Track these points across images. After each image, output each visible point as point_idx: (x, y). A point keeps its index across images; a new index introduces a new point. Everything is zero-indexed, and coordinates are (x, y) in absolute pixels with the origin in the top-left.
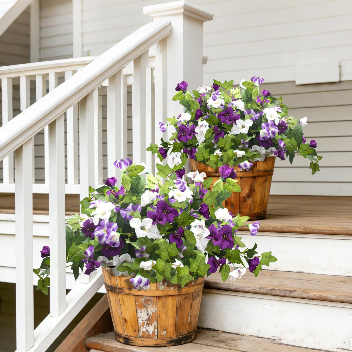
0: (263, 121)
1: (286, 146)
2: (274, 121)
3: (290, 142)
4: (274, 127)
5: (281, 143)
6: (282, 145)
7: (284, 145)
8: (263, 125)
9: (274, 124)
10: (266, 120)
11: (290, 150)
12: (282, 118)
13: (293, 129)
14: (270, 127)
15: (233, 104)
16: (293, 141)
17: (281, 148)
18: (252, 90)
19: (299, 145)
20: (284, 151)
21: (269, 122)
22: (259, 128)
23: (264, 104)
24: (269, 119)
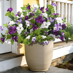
0: (56, 23)
1: (65, 35)
2: (60, 23)
3: (67, 34)
4: (60, 26)
5: (63, 33)
6: (63, 35)
7: (64, 35)
8: (55, 25)
9: (60, 25)
10: (57, 23)
11: (67, 37)
12: (64, 22)
13: (68, 28)
14: (58, 26)
15: (42, 15)
16: (68, 33)
17: (63, 36)
18: (51, 9)
19: (71, 35)
20: (64, 37)
21: (58, 24)
22: (53, 26)
23: (56, 16)
24: (58, 22)
